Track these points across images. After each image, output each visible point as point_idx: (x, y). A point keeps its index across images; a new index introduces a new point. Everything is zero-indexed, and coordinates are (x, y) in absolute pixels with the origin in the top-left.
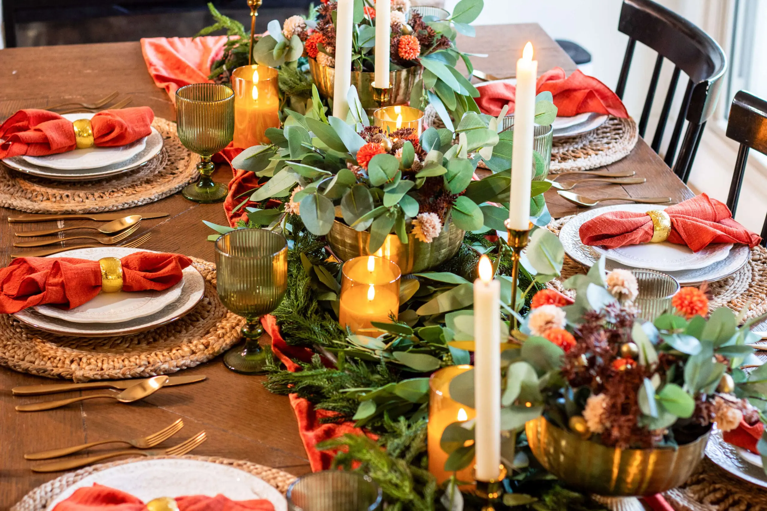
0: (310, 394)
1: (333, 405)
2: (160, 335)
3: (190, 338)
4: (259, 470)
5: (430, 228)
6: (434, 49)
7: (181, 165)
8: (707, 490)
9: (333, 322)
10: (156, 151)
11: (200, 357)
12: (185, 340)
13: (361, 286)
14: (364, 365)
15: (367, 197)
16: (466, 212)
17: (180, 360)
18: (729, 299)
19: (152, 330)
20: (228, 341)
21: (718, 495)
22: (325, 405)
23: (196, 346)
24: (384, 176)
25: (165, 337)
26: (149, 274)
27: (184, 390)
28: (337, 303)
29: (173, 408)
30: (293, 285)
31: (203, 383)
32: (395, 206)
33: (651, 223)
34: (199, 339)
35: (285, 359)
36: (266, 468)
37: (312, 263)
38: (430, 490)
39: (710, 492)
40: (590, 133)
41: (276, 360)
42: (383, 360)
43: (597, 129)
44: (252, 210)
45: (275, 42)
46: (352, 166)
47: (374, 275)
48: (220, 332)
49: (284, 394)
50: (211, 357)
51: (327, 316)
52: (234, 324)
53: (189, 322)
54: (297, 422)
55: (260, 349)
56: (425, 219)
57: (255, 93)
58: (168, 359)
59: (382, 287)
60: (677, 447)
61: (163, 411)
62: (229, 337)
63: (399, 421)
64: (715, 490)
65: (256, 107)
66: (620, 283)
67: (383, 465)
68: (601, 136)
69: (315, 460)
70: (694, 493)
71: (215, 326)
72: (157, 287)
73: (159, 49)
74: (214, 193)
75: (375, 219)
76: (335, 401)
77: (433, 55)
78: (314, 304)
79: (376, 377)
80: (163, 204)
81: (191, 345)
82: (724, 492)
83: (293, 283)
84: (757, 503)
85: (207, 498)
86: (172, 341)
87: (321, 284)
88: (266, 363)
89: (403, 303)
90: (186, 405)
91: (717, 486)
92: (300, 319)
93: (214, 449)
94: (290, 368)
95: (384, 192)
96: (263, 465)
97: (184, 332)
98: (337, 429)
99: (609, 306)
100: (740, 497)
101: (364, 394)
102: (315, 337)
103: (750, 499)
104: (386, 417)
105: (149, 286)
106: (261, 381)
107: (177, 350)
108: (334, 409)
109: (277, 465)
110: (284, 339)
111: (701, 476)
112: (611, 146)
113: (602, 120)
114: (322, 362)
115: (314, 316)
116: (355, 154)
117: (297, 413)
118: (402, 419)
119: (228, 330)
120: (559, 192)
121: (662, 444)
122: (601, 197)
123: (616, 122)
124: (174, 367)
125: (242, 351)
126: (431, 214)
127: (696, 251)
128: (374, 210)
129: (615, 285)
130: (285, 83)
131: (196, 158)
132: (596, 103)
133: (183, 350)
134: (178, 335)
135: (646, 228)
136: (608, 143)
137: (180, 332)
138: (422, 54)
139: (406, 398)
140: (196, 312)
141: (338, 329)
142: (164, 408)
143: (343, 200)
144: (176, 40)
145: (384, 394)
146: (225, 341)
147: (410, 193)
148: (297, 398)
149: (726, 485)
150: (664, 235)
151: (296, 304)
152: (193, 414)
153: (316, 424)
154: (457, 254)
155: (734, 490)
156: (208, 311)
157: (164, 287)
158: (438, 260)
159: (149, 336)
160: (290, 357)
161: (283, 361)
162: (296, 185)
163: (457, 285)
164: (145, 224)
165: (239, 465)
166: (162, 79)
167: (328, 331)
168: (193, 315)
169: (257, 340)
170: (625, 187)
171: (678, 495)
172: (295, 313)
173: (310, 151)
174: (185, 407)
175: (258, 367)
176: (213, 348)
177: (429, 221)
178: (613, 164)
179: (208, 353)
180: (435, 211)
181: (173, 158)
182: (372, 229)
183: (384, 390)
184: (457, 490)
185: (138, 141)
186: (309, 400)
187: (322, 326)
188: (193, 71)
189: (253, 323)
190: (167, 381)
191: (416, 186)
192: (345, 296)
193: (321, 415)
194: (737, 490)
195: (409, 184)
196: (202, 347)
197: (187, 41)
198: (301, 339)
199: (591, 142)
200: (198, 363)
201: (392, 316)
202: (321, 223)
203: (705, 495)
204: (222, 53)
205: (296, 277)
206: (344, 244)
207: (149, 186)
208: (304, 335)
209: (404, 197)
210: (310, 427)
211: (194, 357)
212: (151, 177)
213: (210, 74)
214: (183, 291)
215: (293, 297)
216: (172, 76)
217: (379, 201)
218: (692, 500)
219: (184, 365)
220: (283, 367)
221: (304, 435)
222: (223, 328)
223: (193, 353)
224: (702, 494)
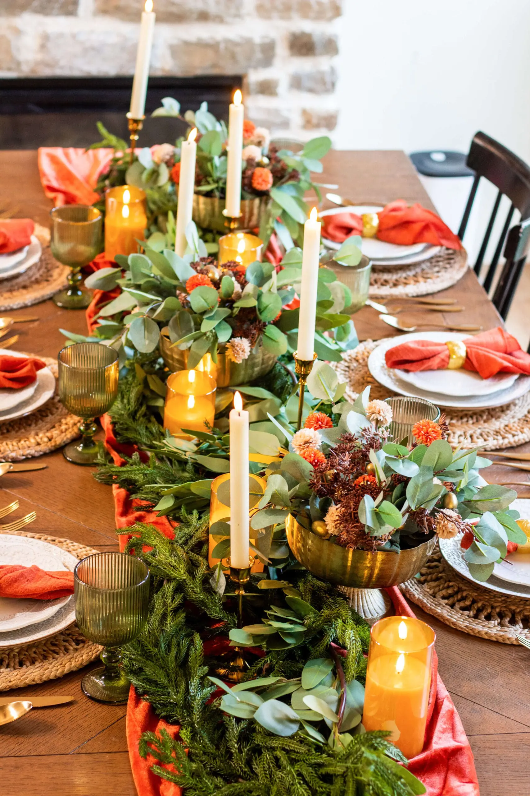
0: (129, 485)
1: (145, 496)
2: (13, 427)
3: (38, 431)
4: (76, 547)
5: (240, 351)
6: (287, 181)
7: (55, 273)
8: (441, 587)
9: (157, 425)
10: (35, 259)
11: (44, 448)
12: (33, 433)
13: (183, 397)
14: (177, 463)
15: (189, 322)
16: (274, 338)
17: (26, 449)
18: (506, 423)
19: (7, 422)
20: (69, 435)
21: (450, 591)
22: (138, 496)
23: (41, 439)
24: (205, 305)
25: (17, 429)
26: (8, 375)
27: (26, 476)
28: (163, 408)
29: (15, 491)
30: (128, 391)
31: (42, 471)
32: (211, 331)
33: (447, 352)
34: (44, 433)
35: (114, 455)
36: (81, 546)
37: (147, 373)
38: (201, 571)
39: (444, 588)
40: (423, 261)
41: (107, 454)
42: (190, 461)
43: (432, 258)
44: (102, 322)
45: (144, 169)
46: (180, 293)
47: (194, 385)
48: (63, 427)
49: (108, 484)
50: (53, 449)
51: (153, 419)
52: (76, 422)
53: (39, 416)
54: (114, 508)
55: (94, 444)
56: (237, 344)
57: (126, 212)
58: (16, 448)
59: (200, 398)
60: (399, 551)
61: (6, 493)
62: (70, 432)
63: (192, 514)
64: (449, 587)
65: (126, 224)
66: (377, 411)
67: (166, 550)
68: (434, 264)
69: (122, 541)
70: (430, 589)
71: (60, 421)
72: (14, 386)
73: (54, 160)
74: (80, 301)
75: (195, 340)
76: (147, 493)
77: (285, 186)
78: (144, 408)
79: (186, 475)
80: (35, 309)
81: (37, 437)
82: (456, 589)
83: (127, 390)
84: (481, 600)
85: (24, 568)
86: (22, 433)
87: (152, 391)
88: (97, 457)
89: (219, 411)
90: (26, 488)
91: (451, 584)
92: (130, 422)
93: (43, 527)
94: (117, 462)
95: (203, 319)
96: (80, 543)
97: (33, 425)
98: (147, 516)
99: (365, 430)
100: (468, 594)
101: (166, 490)
102: (139, 437)
103: (476, 596)
104: (183, 510)
105: (8, 384)
106: (92, 471)
107: (25, 441)
108: (145, 499)
109: (93, 544)
110: (116, 436)
111: (440, 575)
112: (440, 274)
113: (435, 251)
114: (140, 458)
115: (141, 419)
116: (185, 282)
117: (116, 500)
118: (195, 512)
119: (71, 426)
120: (382, 317)
121: (388, 547)
122: (420, 322)
123: (451, 251)
124: (20, 455)
125: (79, 445)
126: (243, 338)
127: (487, 378)
128: (194, 333)
129: (373, 413)
130: (154, 203)
131: (68, 270)
132: (431, 235)
133: (30, 442)
134: (28, 428)
135: (442, 356)
136: (438, 272)
137: (30, 425)
138: (274, 185)
139: (201, 495)
140: (47, 409)
141: (160, 432)
142: (7, 491)
143: (171, 323)
144: (71, 151)
145: (183, 490)
146: (66, 435)
147: (225, 320)
148: (119, 488)
149: (458, 584)
150: (460, 362)
151: (127, 407)
152: (30, 497)
153: (130, 511)
154: (271, 371)
155: (464, 588)
156: (57, 408)
157: (20, 386)
158: (251, 376)
159: (4, 428)
160: (119, 452)
161: (112, 455)
162: (135, 306)
163: (264, 399)
164: (17, 326)
165: (60, 542)
166: (52, 189)
167: (151, 433)
168: (44, 411)
169: (91, 437)
170: (445, 314)
171: (416, 589)
172: (126, 416)
173: (149, 276)
174: (24, 490)
175: (91, 460)
176: (55, 441)
177: (239, 346)
178: (439, 292)
179: (51, 445)
180: (246, 337)
181: (49, 266)
182: (192, 349)
183: (183, 487)
184: (222, 572)
185: (19, 249)
186: (128, 490)
187: (147, 428)
188: (80, 183)
189: (88, 422)
190: (12, 468)
191: (232, 313)
192: (169, 403)
193: (137, 503)
194: (467, 588)
195: (225, 312)
196: (46, 439)
197: (80, 151)
198: (128, 439)
199: (423, 270)
200: (41, 453)
201: (206, 424)
202: (147, 342)
203: (439, 591)
204: (108, 169)
205: (131, 384)
206: (173, 359)
207: (24, 291)
208: (130, 435)
209: (220, 323)
210: (124, 513)
211: (38, 448)
212: (27, 283)
213: (95, 187)
214: (37, 390)
215: (125, 401)
216: (63, 188)
217: (198, 326)
218: (427, 594)
219: (29, 454)
220: (112, 461)
221: (118, 520)
222: (66, 424)
223: (38, 444)
224: (437, 589)
